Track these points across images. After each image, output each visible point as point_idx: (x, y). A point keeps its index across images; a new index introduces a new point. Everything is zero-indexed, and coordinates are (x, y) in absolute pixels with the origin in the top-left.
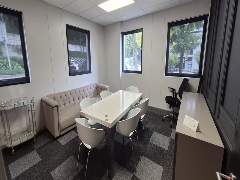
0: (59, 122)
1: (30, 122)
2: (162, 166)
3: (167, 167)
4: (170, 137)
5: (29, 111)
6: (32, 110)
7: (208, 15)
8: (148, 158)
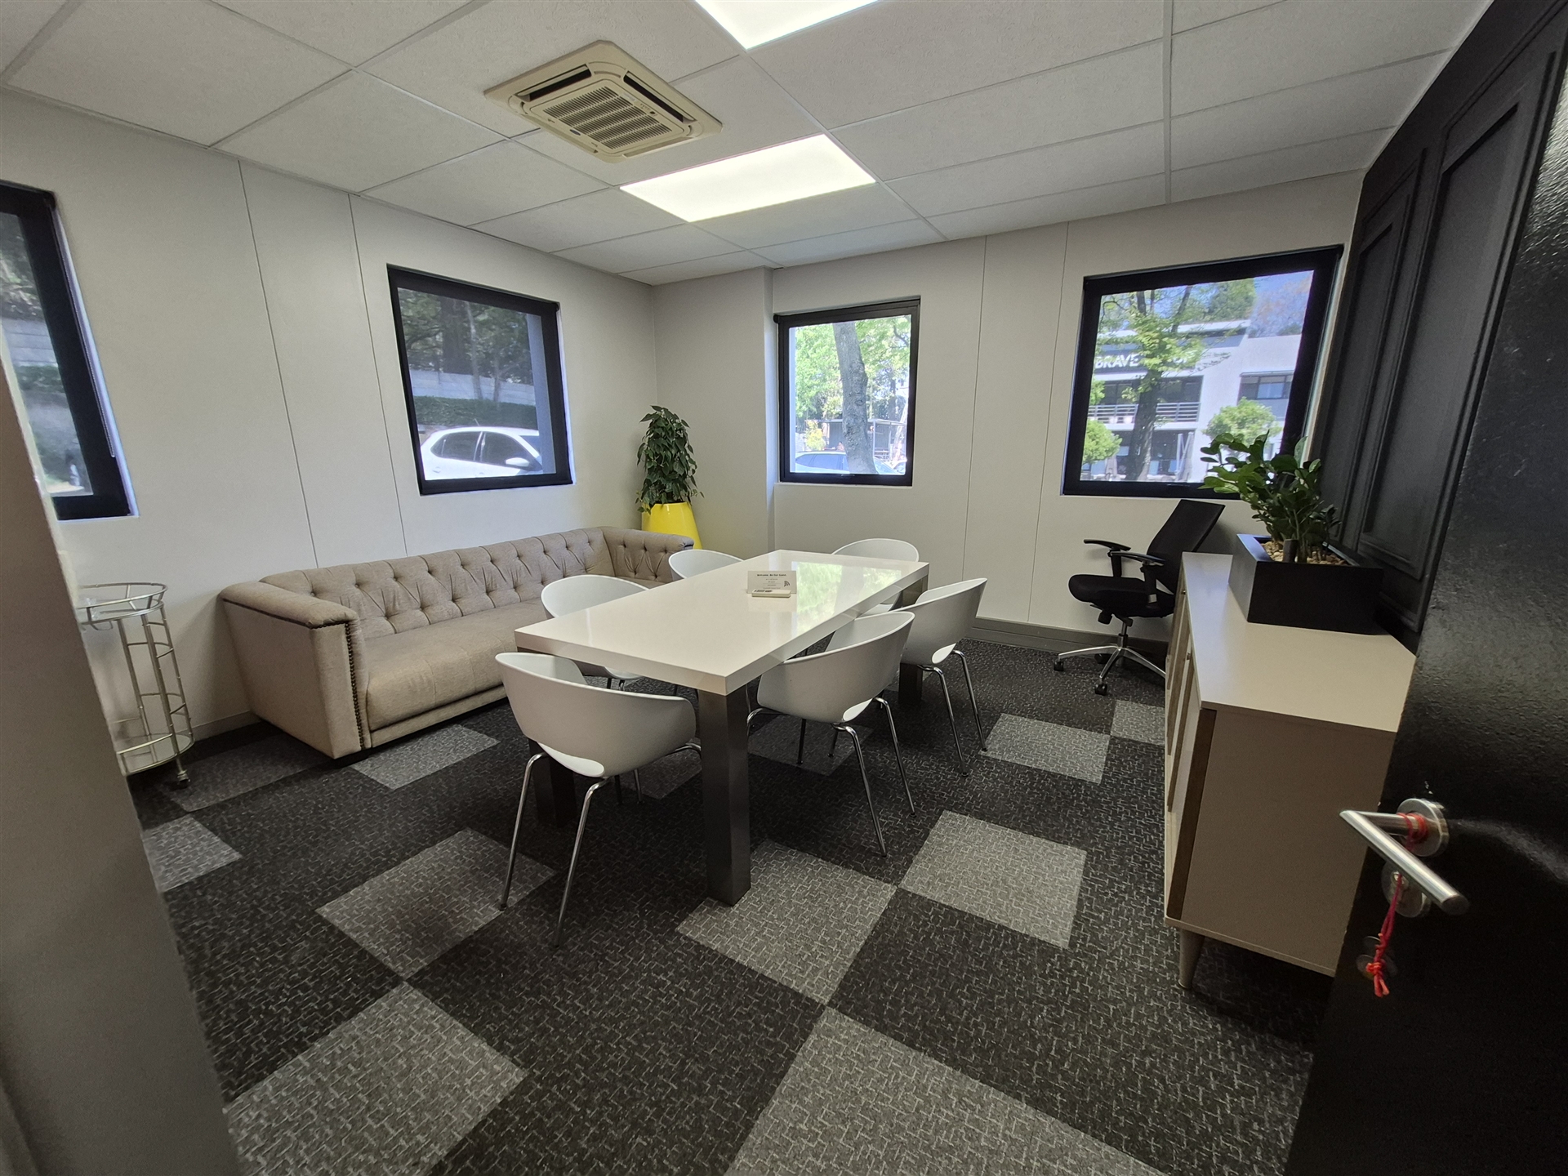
0: (363, 689)
1: (139, 696)
2: (1078, 845)
3: (1108, 849)
4: (1109, 733)
5: (126, 646)
6: (152, 645)
7: (1339, 249)
8: (981, 816)
